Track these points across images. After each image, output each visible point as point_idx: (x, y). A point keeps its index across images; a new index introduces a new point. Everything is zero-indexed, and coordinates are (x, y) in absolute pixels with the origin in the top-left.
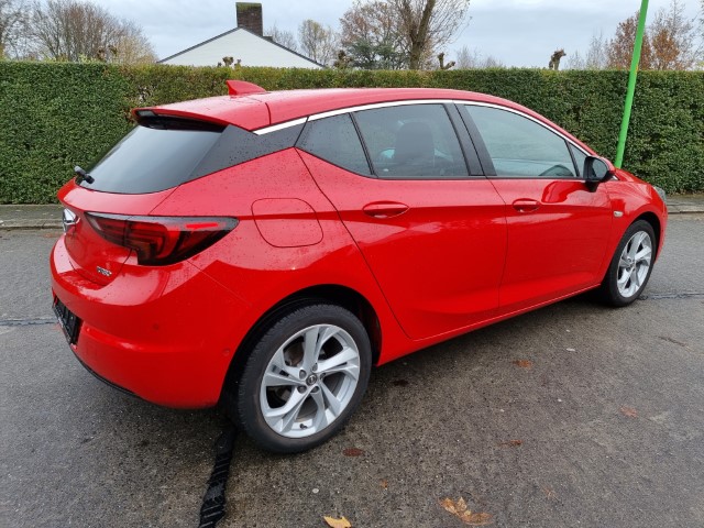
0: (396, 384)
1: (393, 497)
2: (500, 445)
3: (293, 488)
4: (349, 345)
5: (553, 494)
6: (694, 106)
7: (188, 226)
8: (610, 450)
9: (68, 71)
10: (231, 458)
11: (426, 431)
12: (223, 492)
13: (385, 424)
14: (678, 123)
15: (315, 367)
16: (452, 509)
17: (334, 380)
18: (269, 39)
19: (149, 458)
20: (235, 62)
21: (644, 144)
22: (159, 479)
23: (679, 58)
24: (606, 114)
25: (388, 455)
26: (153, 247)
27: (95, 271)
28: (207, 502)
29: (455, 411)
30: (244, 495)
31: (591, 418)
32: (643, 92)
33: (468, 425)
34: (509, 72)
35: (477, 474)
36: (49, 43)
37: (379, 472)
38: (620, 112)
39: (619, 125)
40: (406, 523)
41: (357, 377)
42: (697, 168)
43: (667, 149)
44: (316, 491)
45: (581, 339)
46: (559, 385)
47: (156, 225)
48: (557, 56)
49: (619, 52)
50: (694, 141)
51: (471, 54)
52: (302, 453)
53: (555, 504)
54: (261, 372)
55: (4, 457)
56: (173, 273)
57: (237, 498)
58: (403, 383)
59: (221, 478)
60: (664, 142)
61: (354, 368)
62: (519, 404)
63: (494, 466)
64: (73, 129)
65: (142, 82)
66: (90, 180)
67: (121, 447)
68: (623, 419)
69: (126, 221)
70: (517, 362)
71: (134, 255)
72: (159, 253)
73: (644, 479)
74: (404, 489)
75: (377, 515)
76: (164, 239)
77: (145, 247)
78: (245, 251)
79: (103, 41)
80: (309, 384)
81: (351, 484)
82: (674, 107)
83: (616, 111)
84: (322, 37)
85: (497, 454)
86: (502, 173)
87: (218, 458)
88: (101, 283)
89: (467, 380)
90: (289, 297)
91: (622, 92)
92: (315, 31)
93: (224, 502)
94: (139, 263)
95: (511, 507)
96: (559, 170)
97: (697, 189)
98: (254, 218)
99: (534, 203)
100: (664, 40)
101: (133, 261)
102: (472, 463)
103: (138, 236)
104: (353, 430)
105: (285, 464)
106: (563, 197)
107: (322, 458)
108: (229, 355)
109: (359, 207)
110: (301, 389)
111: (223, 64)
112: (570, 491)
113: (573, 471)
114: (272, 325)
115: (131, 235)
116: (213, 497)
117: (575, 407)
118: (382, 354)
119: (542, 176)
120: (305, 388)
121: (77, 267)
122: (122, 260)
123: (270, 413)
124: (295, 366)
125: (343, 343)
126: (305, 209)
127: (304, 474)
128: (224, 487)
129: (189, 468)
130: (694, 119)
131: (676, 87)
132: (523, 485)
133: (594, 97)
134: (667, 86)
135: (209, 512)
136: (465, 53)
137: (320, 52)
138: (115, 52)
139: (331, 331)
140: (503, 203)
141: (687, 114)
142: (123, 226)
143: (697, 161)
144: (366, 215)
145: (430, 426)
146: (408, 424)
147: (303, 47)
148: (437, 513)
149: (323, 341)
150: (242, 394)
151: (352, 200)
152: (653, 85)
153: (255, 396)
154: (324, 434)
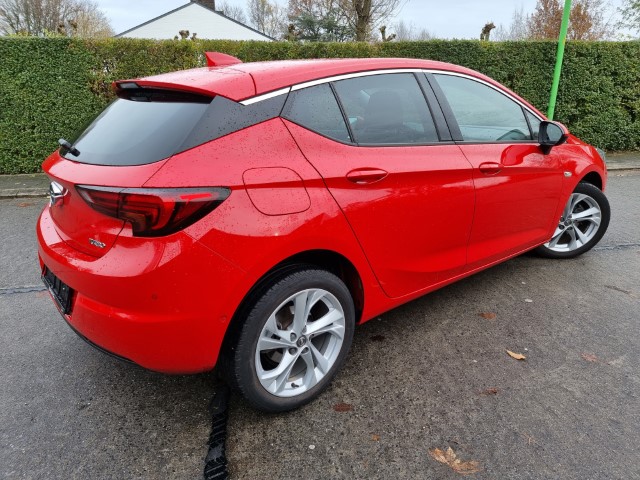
0: (374, 339)
1: (386, 450)
2: (478, 394)
3: (290, 445)
4: (335, 307)
5: (532, 440)
6: (615, 74)
7: (183, 197)
8: (578, 394)
9: (34, 45)
10: (227, 418)
11: (409, 384)
12: (223, 453)
13: (368, 378)
14: (601, 89)
15: (304, 330)
16: (442, 459)
17: (321, 340)
18: (221, 13)
19: (147, 422)
20: (191, 35)
21: (571, 109)
22: (159, 442)
23: (592, 30)
24: (538, 81)
25: (375, 409)
26: (149, 218)
27: (88, 243)
28: (209, 464)
29: (432, 364)
30: (244, 455)
31: (557, 365)
32: (570, 61)
33: (446, 377)
34: (450, 43)
35: (460, 423)
36: (9, 19)
37: (369, 425)
38: (550, 79)
39: (549, 91)
40: (402, 474)
41: (342, 336)
42: (617, 130)
43: (591, 113)
44: (312, 447)
45: (536, 290)
46: (523, 335)
47: (151, 196)
48: (488, 29)
49: (539, 25)
50: (614, 105)
51: (407, 27)
52: (294, 410)
53: (537, 449)
54: (256, 338)
55: (4, 427)
56: (168, 244)
57: (238, 458)
58: (380, 338)
59: (219, 438)
60: (589, 107)
61: (339, 328)
62: (489, 354)
63: (475, 415)
64: (41, 101)
65: (104, 56)
66: (76, 153)
67: (119, 413)
68: (586, 365)
69: (120, 194)
70: (482, 315)
71: (128, 227)
72: (155, 224)
73: (613, 421)
74: (395, 442)
75: (373, 469)
76: (159, 210)
77: (140, 219)
78: (238, 219)
79: (61, 16)
80: (299, 346)
81: (345, 437)
82: (597, 75)
83: (546, 78)
84: (269, 12)
85: (477, 403)
86: (468, 138)
87: (214, 419)
88: (95, 255)
89: (439, 333)
90: (280, 263)
91: (552, 62)
92: (263, 6)
93: (226, 462)
94: (135, 234)
95: (496, 454)
96: (515, 135)
97: (617, 149)
98: (245, 187)
99: (497, 166)
100: (578, 14)
101: (128, 233)
102: (454, 412)
103: (132, 208)
104: (339, 385)
105: (279, 422)
106: (520, 159)
107: (315, 414)
108: (226, 322)
109: (342, 174)
110: (292, 350)
111: (180, 37)
112: (548, 435)
113: (548, 416)
114: (264, 292)
115: (125, 207)
116: (215, 458)
117: (541, 355)
118: (364, 313)
119: (499, 141)
120: (296, 349)
121: (66, 238)
122: (115, 231)
123: (264, 376)
124: (285, 329)
125: (329, 305)
126: (293, 178)
127: (299, 431)
128: (224, 447)
129: (187, 430)
130: (615, 85)
131: (599, 56)
132: (505, 431)
133: (527, 66)
134: (591, 55)
135: (212, 473)
136: (402, 26)
137: (268, 26)
138: (75, 26)
139: (319, 294)
140: (470, 167)
141: (609, 81)
142: (116, 198)
143: (617, 123)
144: (348, 182)
145: (411, 379)
146: (390, 378)
147: (252, 21)
148: (430, 463)
149: (311, 305)
150: (238, 359)
151: (336, 168)
152: (580, 55)
153: (251, 361)
154: (313, 391)
